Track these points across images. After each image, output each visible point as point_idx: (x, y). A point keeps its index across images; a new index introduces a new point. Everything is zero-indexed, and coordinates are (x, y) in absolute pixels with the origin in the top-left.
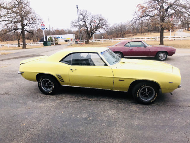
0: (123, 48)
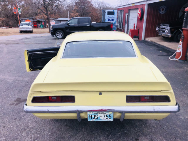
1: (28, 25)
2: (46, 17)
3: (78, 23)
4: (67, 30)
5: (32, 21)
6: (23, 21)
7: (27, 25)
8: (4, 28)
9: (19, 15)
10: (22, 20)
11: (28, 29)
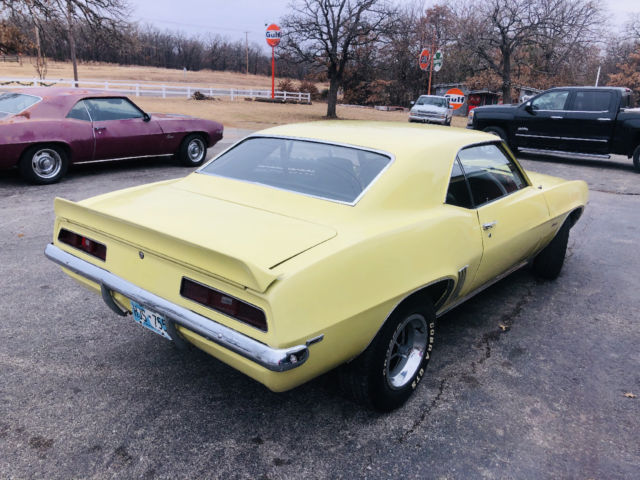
0: (67, 126)
1: (440, 105)
2: (500, 82)
3: (567, 107)
4: (520, 129)
5: (468, 92)
6: (442, 91)
7: (435, 104)
8: (382, 108)
9: (433, 72)
10: (438, 88)
11: (434, 116)
